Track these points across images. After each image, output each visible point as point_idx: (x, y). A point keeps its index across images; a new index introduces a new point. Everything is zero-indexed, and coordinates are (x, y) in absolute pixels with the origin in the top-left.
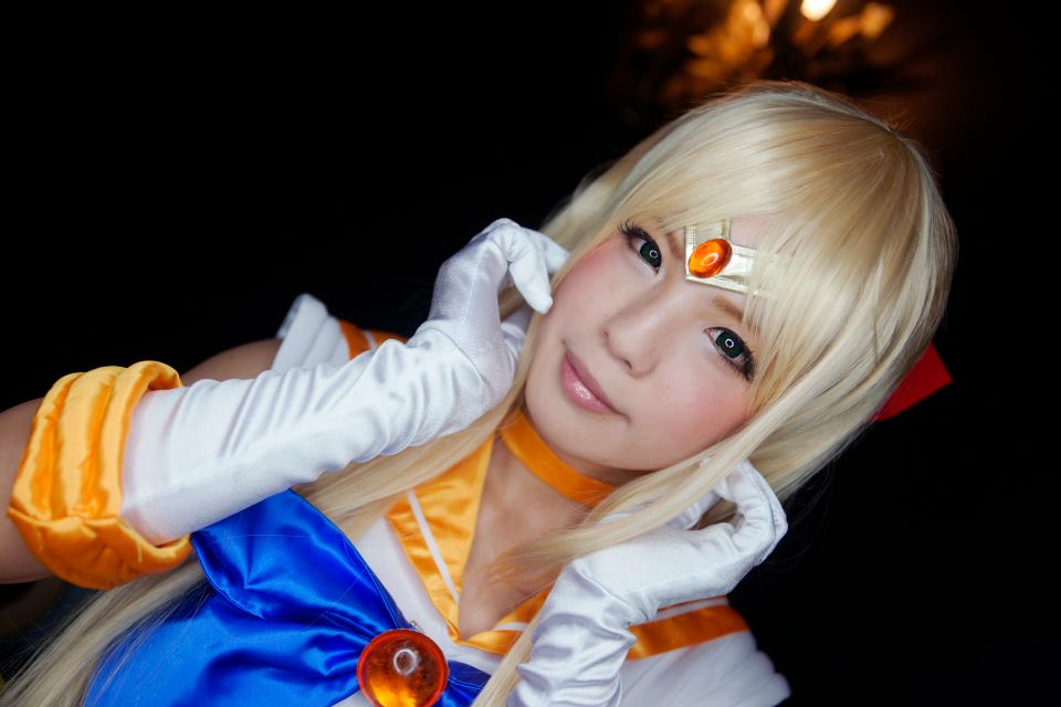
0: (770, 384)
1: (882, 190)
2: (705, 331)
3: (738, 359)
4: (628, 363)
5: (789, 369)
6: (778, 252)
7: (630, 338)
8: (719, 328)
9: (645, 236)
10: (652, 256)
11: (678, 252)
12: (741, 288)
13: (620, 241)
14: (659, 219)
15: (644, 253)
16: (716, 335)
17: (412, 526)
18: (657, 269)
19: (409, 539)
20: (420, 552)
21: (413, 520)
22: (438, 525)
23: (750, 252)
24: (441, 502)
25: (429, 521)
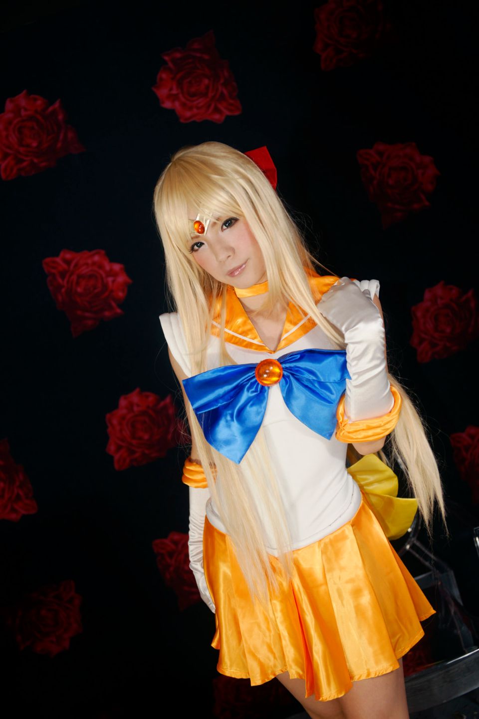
1: (187, 170)
2: (222, 231)
3: (233, 221)
4: (229, 256)
6: (199, 206)
8: (222, 227)
9: (193, 246)
10: (200, 244)
11: (197, 237)
13: (194, 253)
14: (188, 241)
15: (199, 247)
16: (224, 227)
17: (237, 340)
18: (203, 244)
19: (239, 343)
20: (245, 344)
21: (236, 337)
22: (244, 333)
23: (199, 215)
24: (239, 327)
25: (240, 334)
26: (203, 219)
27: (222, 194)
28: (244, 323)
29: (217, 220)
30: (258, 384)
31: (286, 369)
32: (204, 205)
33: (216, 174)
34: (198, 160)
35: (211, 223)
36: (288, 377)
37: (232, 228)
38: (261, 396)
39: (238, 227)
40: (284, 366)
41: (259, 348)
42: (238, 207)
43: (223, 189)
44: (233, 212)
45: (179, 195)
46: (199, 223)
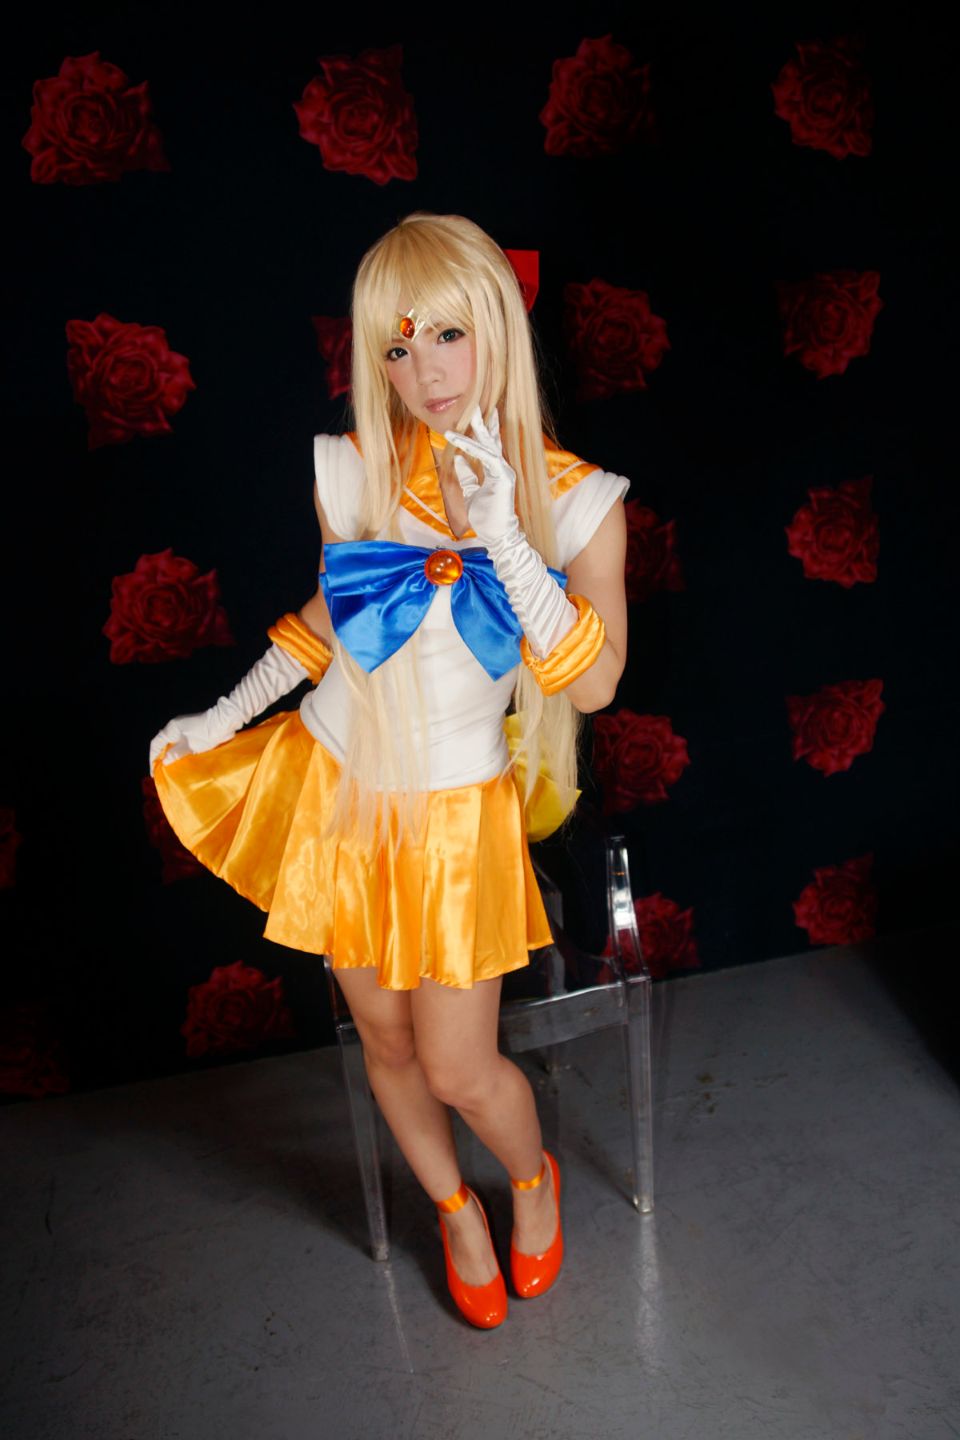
2: (438, 343)
3: (456, 334)
4: (436, 381)
5: (466, 316)
8: (439, 338)
9: (391, 352)
10: (401, 352)
11: (401, 341)
13: (389, 363)
15: (399, 356)
16: (442, 339)
17: (415, 505)
18: (405, 353)
19: (416, 511)
20: (423, 514)
21: (414, 502)
22: (426, 499)
23: (412, 311)
24: (422, 488)
25: (421, 499)
26: (416, 318)
27: (455, 292)
28: (430, 486)
29: (436, 326)
30: (425, 578)
31: (466, 569)
32: (423, 299)
33: (454, 262)
34: (436, 235)
35: (426, 327)
36: (467, 582)
37: (453, 344)
38: (423, 597)
39: (461, 345)
40: (466, 564)
41: (439, 527)
42: (469, 315)
43: (457, 283)
44: (461, 321)
45: (393, 275)
46: (409, 322)
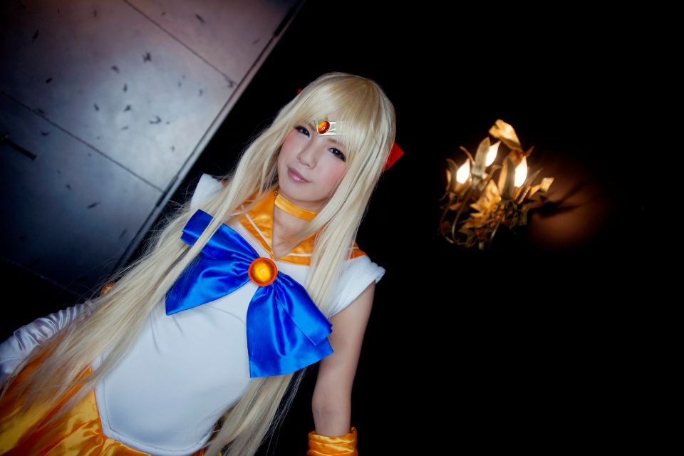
0: (351, 159)
2: (328, 149)
3: (340, 156)
4: (308, 165)
6: (343, 120)
7: (308, 158)
8: (332, 148)
9: (302, 128)
12: (333, 134)
13: (296, 131)
18: (309, 136)
21: (253, 227)
23: (335, 122)
29: (336, 142)
32: (345, 123)
35: (331, 137)
37: (335, 157)
41: (265, 246)
